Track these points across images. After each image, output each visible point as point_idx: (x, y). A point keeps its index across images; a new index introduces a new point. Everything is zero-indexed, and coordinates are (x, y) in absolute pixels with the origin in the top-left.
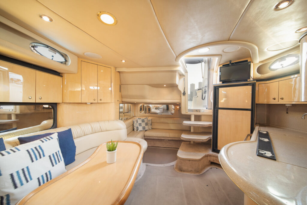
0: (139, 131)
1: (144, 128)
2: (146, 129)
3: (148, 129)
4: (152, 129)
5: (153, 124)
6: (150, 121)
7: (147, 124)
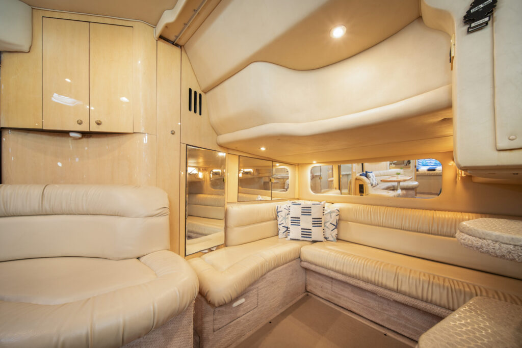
0: (289, 237)
1: (306, 233)
2: (314, 238)
3: (323, 239)
4: (338, 239)
5: (342, 224)
6: (334, 215)
7: (317, 222)
